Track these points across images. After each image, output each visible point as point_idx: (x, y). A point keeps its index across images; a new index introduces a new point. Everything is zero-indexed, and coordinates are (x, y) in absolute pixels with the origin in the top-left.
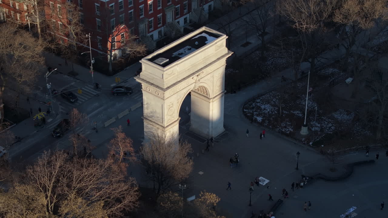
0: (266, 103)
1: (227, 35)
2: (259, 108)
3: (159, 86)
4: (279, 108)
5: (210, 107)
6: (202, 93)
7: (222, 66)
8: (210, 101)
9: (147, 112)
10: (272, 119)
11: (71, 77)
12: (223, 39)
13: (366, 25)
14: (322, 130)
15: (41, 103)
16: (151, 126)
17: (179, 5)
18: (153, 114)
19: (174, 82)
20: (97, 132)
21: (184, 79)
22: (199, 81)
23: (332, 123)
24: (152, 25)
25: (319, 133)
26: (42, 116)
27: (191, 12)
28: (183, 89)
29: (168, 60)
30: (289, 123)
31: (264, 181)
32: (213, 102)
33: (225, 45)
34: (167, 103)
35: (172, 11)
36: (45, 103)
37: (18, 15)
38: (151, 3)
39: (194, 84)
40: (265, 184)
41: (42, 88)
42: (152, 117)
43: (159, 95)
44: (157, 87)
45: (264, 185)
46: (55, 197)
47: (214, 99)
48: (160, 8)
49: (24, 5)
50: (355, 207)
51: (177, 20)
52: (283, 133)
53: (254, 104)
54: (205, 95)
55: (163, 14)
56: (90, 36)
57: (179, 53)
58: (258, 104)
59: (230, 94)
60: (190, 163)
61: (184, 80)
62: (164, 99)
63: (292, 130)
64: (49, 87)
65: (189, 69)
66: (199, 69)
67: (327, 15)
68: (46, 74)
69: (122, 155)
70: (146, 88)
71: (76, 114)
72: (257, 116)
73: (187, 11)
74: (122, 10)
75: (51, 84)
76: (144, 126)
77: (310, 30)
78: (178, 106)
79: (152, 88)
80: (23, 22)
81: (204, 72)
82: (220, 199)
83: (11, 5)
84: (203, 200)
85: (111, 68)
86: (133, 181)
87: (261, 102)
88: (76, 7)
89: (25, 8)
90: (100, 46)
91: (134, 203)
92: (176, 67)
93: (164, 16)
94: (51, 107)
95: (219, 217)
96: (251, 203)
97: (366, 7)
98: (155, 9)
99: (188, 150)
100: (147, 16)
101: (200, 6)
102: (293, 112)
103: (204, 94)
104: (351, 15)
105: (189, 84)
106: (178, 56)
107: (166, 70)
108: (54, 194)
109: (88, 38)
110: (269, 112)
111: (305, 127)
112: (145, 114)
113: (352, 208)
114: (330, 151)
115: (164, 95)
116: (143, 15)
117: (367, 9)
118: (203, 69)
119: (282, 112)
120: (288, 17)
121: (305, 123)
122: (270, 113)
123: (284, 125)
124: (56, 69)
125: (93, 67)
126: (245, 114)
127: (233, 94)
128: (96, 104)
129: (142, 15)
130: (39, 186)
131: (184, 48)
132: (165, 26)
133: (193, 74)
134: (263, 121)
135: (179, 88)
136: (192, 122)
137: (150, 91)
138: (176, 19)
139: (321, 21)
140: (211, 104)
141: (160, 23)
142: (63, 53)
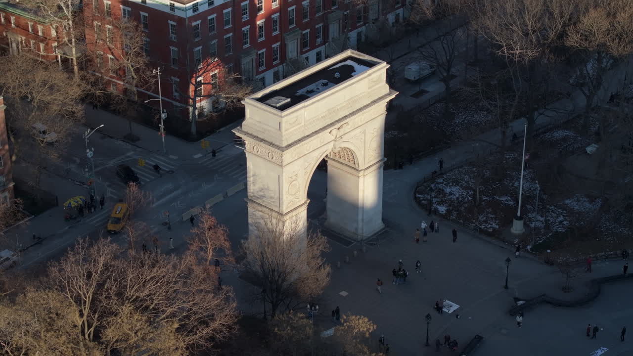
0: (453, 185)
1: (387, 63)
2: (441, 192)
3: (274, 142)
4: (475, 191)
5: (360, 185)
6: (346, 162)
7: (380, 115)
8: (360, 175)
9: (253, 189)
10: (463, 209)
11: (128, 144)
12: (382, 68)
13: (620, 49)
14: (547, 226)
15: (77, 183)
16: (261, 213)
17: (308, 30)
18: (263, 192)
19: (300, 137)
20: (169, 228)
21: (316, 132)
22: (342, 138)
23: (563, 216)
24: (263, 61)
25: (543, 231)
26: (77, 202)
27: (327, 42)
28: (315, 150)
29: (289, 100)
30: (493, 215)
31: (451, 306)
32: (364, 176)
33: (385, 79)
34: (287, 172)
35: (297, 39)
36: (83, 184)
37: (42, 46)
38: (262, 24)
39: (332, 144)
40: (452, 311)
41: (78, 161)
42: (262, 197)
43: (274, 159)
44: (271, 144)
45: (450, 312)
46: (96, 316)
47: (367, 172)
48: (277, 32)
49: (52, 29)
50: (605, 348)
51: (304, 56)
52: (481, 231)
53: (432, 186)
54: (351, 164)
55: (281, 43)
56: (160, 72)
57: (308, 89)
58: (440, 186)
59: (392, 171)
60: (325, 269)
61: (316, 134)
62: (282, 166)
63: (497, 227)
64: (91, 154)
65: (323, 117)
66: (341, 117)
67: (555, 35)
68: (86, 132)
69: (211, 254)
70: (252, 148)
71: (134, 192)
72: (438, 204)
73: (322, 40)
74: (213, 33)
75: (93, 149)
76: (249, 214)
77: (527, 58)
78: (307, 179)
79: (262, 148)
80: (49, 54)
81: (350, 123)
82: (375, 326)
83: (30, 30)
84: (346, 328)
85: (194, 129)
86: (227, 292)
87: (445, 183)
88: (137, 26)
89: (54, 33)
90: (176, 94)
91: (230, 327)
92: (302, 111)
93: (283, 47)
94: (94, 189)
95: (374, 355)
96: (429, 341)
97: (619, 22)
98: (268, 34)
99: (321, 246)
100: (256, 45)
101: (343, 32)
102: (498, 198)
103: (348, 164)
104: (595, 35)
105: (323, 142)
106: (306, 94)
107: (287, 115)
108: (95, 312)
109: (155, 77)
110: (458, 198)
111: (518, 221)
112: (250, 194)
113: (601, 349)
114: (560, 259)
115: (283, 158)
116: (248, 43)
117: (621, 25)
118: (348, 118)
119: (480, 199)
120: (490, 40)
121: (519, 214)
122: (460, 199)
123: (485, 218)
124: (103, 125)
125: (164, 125)
126: (418, 201)
127: (398, 171)
128: (169, 186)
129: (246, 43)
130: (69, 296)
131: (317, 83)
132: (284, 64)
133: (332, 124)
134: (449, 212)
135: (308, 148)
136: (329, 213)
137: (259, 153)
138: (302, 53)
139: (544, 44)
140: (361, 180)
141: (277, 58)
142: (115, 102)
